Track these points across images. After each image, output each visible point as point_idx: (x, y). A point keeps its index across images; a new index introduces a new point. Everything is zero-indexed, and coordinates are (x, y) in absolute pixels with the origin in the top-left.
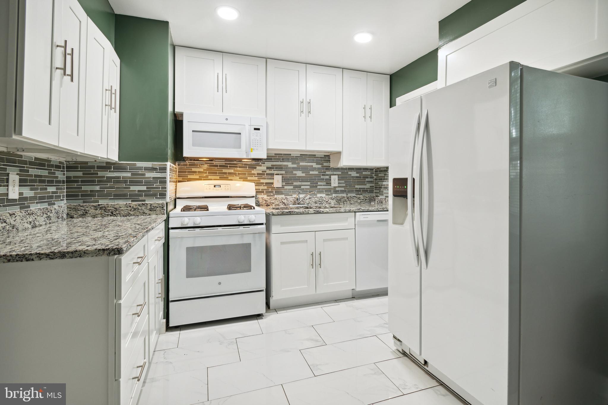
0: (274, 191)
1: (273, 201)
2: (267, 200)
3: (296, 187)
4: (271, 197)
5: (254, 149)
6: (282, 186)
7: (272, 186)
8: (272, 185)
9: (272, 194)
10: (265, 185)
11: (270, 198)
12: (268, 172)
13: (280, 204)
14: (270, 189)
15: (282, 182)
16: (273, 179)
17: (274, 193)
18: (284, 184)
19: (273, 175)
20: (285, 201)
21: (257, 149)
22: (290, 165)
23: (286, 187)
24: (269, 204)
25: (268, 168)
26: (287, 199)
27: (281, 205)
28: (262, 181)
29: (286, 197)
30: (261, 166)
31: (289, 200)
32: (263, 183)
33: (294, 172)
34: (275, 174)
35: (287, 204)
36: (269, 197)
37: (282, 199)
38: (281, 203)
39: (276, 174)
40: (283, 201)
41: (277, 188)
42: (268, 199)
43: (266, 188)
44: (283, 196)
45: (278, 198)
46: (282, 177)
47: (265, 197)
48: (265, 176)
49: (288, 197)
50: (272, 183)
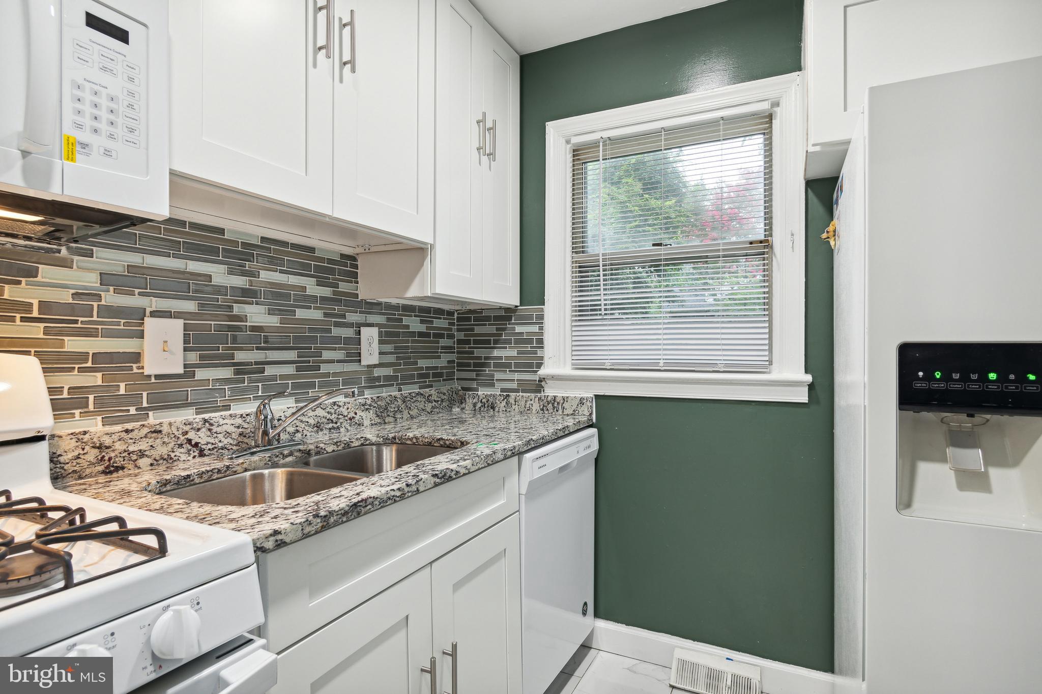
0: (145, 394)
1: (143, 445)
2: (107, 441)
3: (241, 369)
4: (129, 426)
5: (84, 146)
6: (185, 366)
7: (135, 370)
8: (134, 366)
9: (133, 410)
10: (89, 364)
11: (127, 431)
12: (110, 298)
13: (178, 451)
14: (122, 386)
15: (185, 350)
16: (141, 335)
17: (145, 404)
18: (193, 357)
19: (140, 315)
20: (202, 437)
21: (107, 153)
22: (219, 274)
23: (200, 374)
24: (119, 462)
25: (106, 279)
26: (211, 425)
27: (183, 457)
28: (73, 344)
29: (206, 416)
30: (66, 264)
31: (219, 429)
32: (83, 357)
33: (237, 309)
34: (148, 313)
35: (210, 446)
36: (118, 428)
37: (187, 428)
38: (181, 446)
39: (154, 314)
40: (191, 435)
41: (157, 377)
42: (116, 437)
43: (97, 379)
44: (189, 414)
45: (165, 429)
46: (186, 327)
47: (95, 427)
48: (95, 318)
49: (215, 416)
50: (136, 357)
